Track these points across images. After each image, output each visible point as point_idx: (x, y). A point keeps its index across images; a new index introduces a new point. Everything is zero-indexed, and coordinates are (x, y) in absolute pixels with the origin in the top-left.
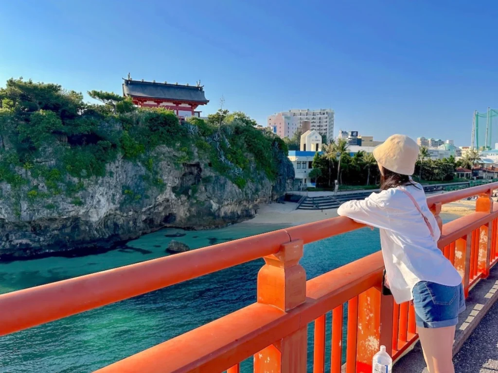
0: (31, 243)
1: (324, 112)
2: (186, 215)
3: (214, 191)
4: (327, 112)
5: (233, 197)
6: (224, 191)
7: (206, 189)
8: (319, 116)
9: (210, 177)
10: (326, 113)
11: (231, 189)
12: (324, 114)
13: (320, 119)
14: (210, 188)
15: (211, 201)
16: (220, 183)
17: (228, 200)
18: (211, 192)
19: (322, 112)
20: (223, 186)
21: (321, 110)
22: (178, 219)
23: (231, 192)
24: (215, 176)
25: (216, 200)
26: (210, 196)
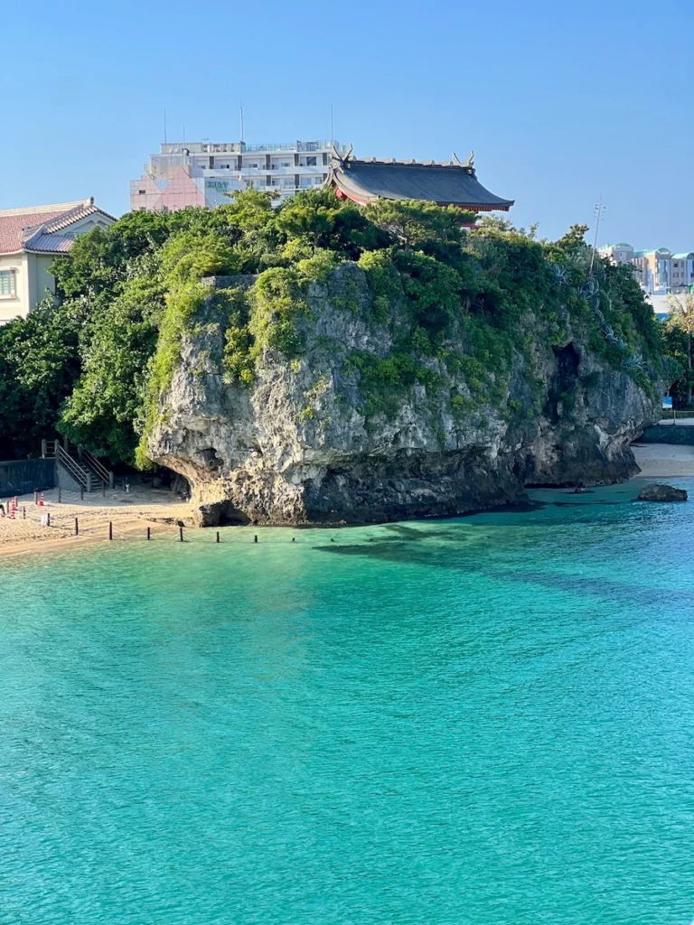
0: (434, 495)
1: (311, 154)
2: (552, 458)
3: (604, 405)
4: (325, 155)
5: (637, 417)
6: (622, 404)
7: (585, 399)
8: (294, 170)
9: (596, 374)
10: (319, 160)
11: (635, 398)
12: (312, 161)
13: (297, 183)
14: (596, 398)
15: (596, 427)
16: (613, 386)
17: (626, 424)
18: (598, 407)
19: (305, 154)
20: (620, 392)
21: (299, 145)
22: (539, 468)
23: (634, 405)
24: (604, 373)
25: (606, 424)
26: (594, 415)
